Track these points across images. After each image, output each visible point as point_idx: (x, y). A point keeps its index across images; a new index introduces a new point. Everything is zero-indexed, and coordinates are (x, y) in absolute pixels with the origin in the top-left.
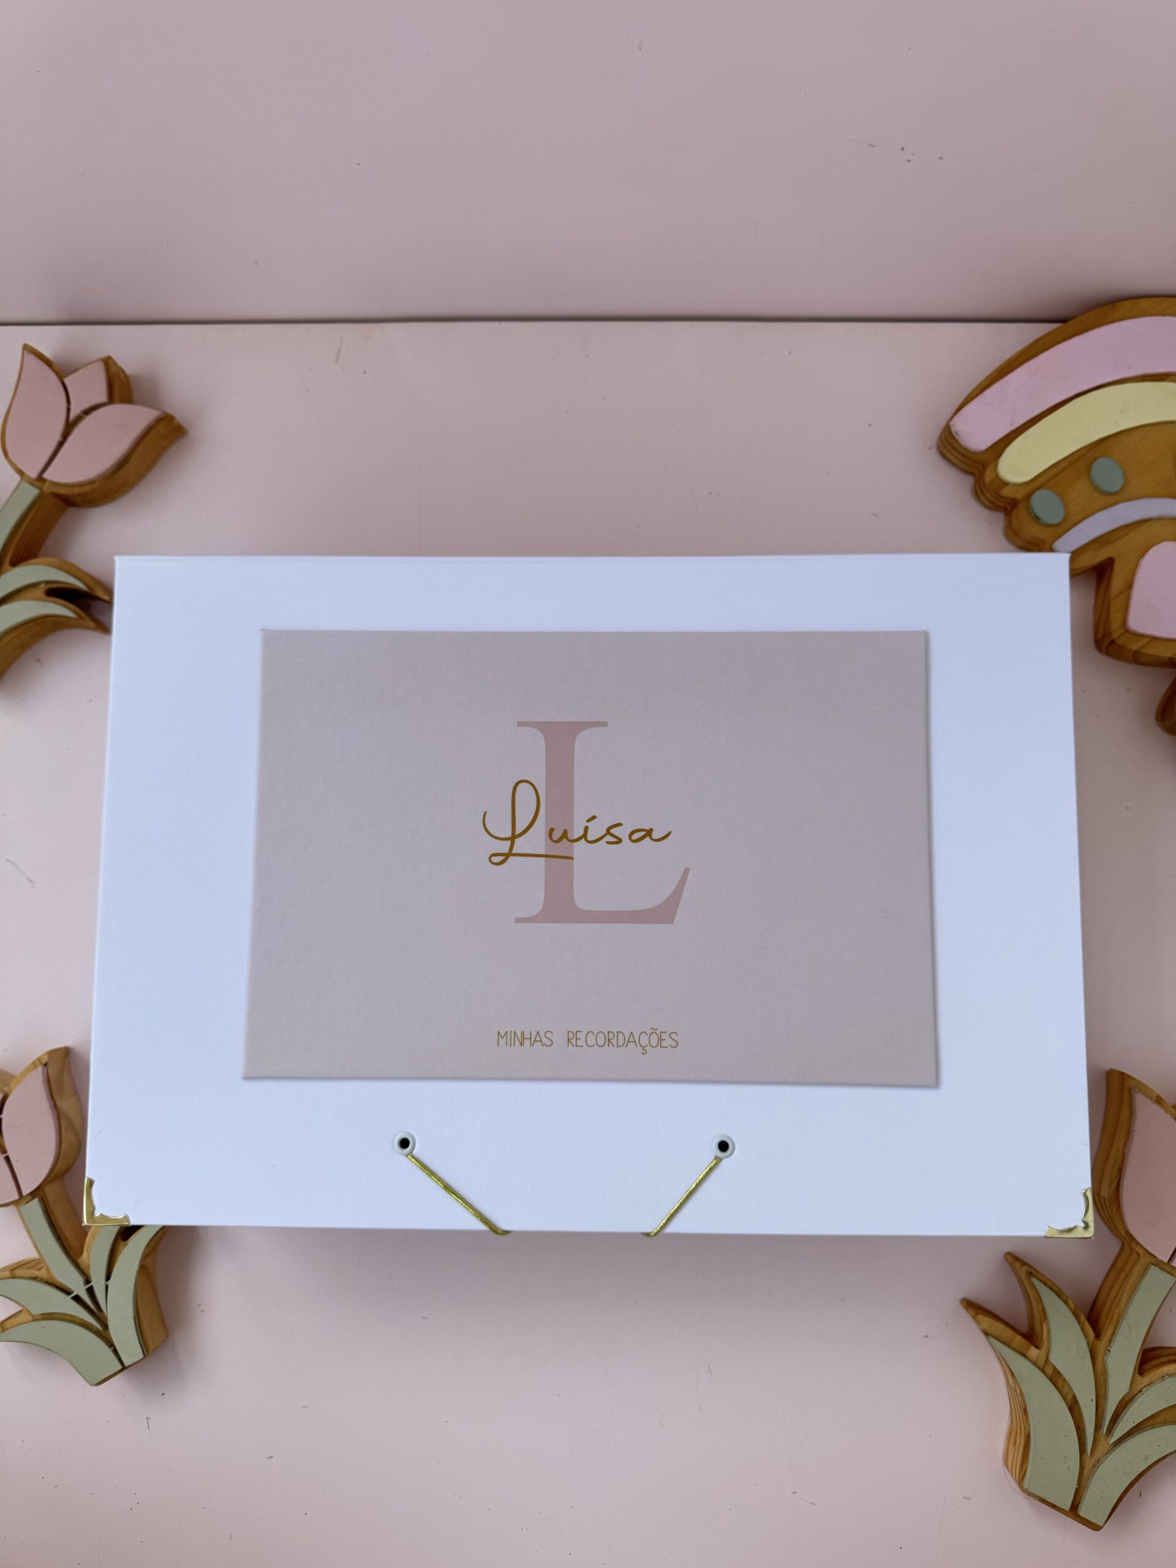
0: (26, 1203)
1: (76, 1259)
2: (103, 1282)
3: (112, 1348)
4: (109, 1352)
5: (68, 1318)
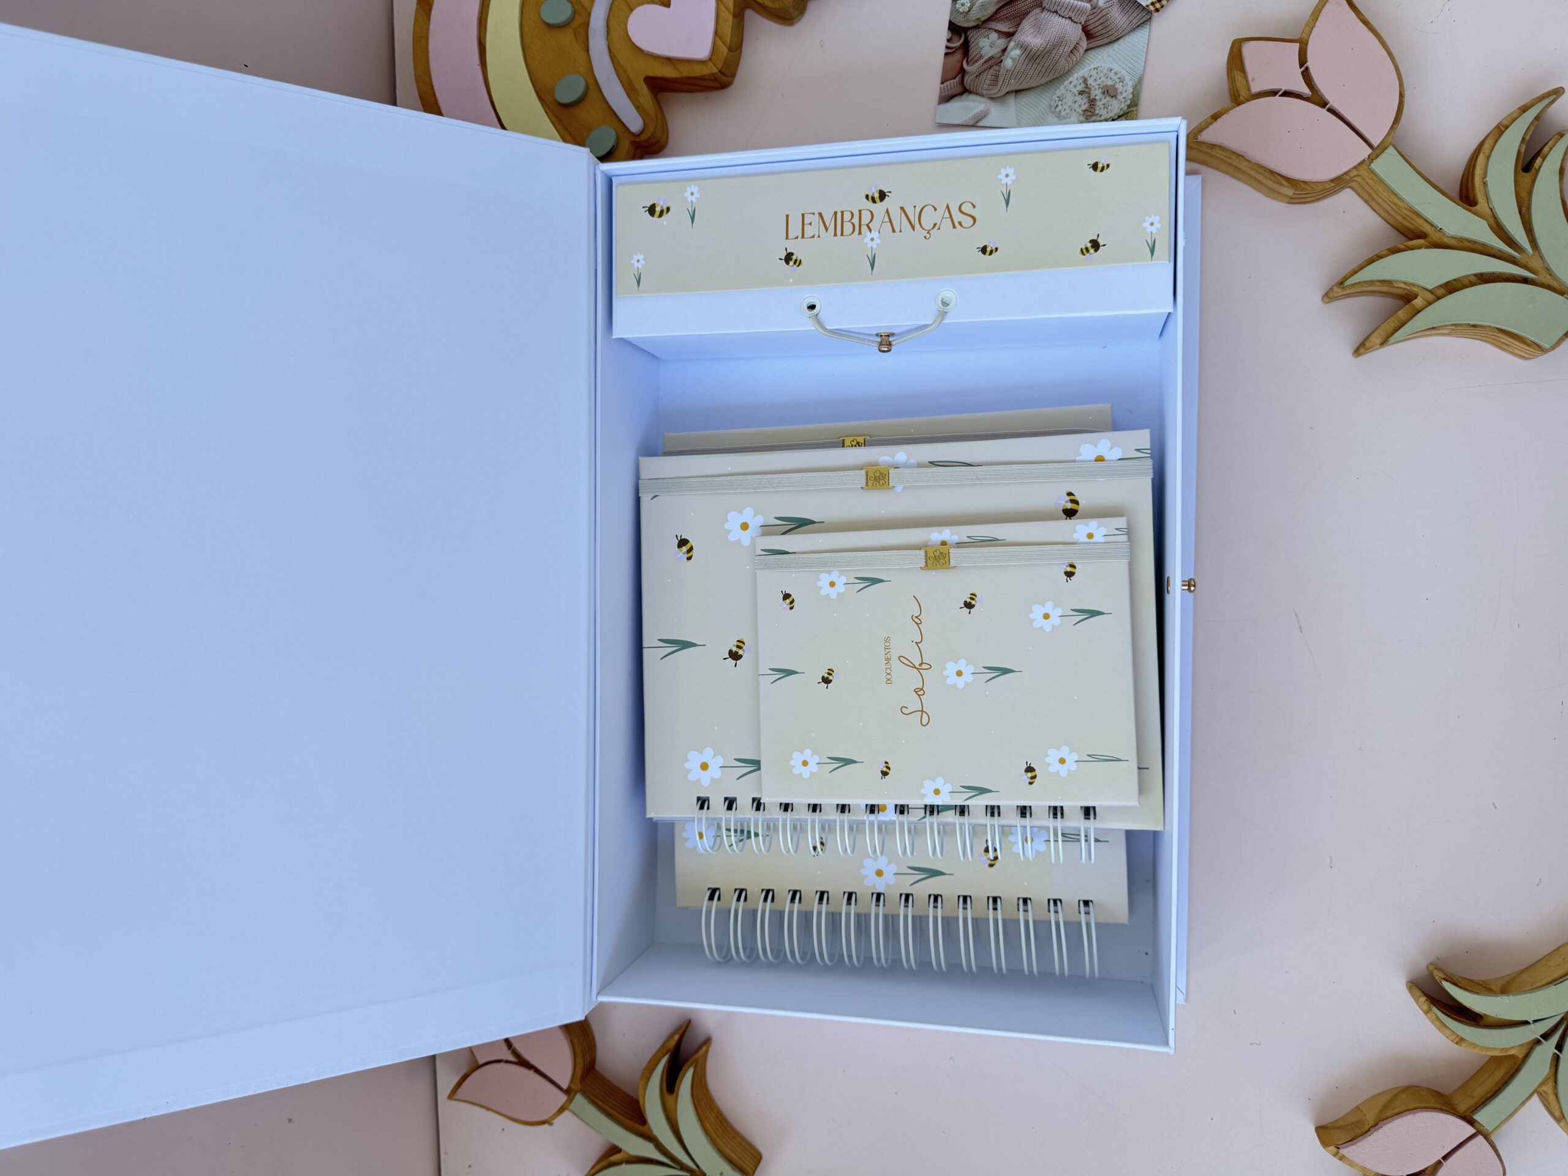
0: (1484, 1127)
1: (1519, 1061)
2: (1531, 1026)
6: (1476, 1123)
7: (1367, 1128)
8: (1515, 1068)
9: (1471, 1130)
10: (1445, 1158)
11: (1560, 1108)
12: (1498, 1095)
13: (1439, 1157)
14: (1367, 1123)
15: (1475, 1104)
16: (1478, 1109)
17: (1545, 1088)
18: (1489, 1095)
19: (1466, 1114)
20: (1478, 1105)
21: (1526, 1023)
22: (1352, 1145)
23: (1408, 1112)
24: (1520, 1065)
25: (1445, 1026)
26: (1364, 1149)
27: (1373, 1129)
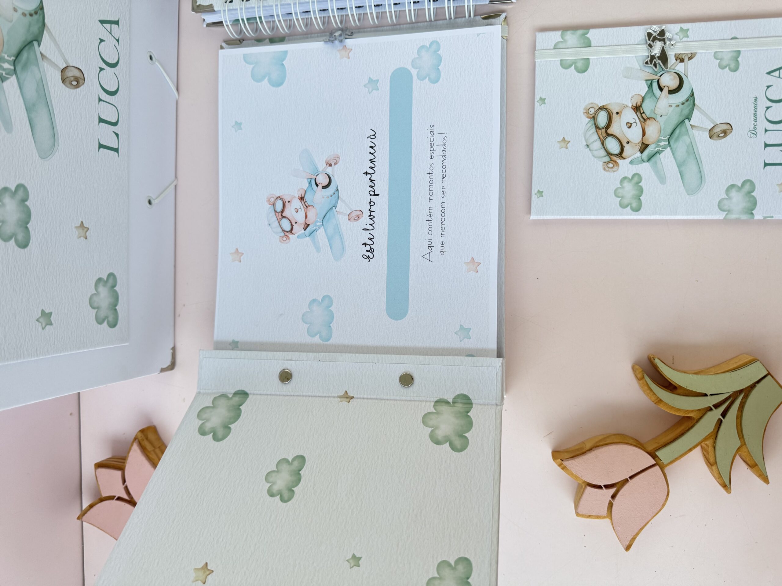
0: (661, 461)
1: (695, 421)
2: (709, 398)
3: (756, 385)
4: (758, 386)
5: (739, 420)
6: (657, 459)
7: (584, 451)
8: (691, 425)
9: (653, 462)
10: (631, 477)
11: (715, 457)
12: (676, 441)
13: (627, 477)
14: (585, 448)
15: (659, 446)
16: (660, 449)
17: (708, 442)
18: (669, 441)
19: (651, 451)
20: (661, 447)
21: (706, 395)
22: (572, 459)
23: (613, 444)
24: (695, 424)
25: (651, 390)
26: (579, 464)
27: (588, 452)
